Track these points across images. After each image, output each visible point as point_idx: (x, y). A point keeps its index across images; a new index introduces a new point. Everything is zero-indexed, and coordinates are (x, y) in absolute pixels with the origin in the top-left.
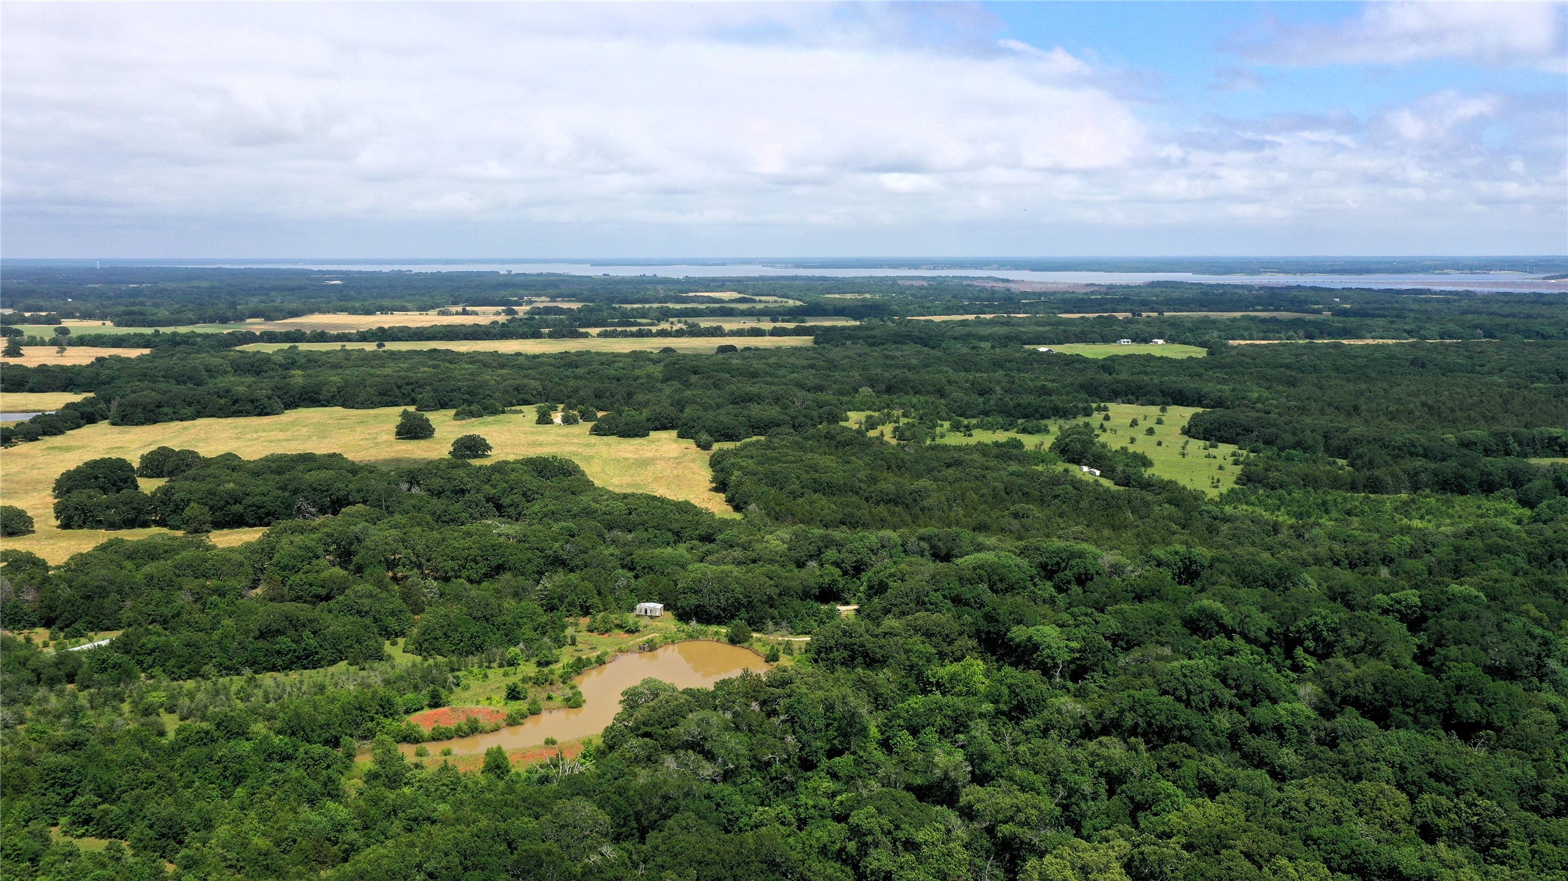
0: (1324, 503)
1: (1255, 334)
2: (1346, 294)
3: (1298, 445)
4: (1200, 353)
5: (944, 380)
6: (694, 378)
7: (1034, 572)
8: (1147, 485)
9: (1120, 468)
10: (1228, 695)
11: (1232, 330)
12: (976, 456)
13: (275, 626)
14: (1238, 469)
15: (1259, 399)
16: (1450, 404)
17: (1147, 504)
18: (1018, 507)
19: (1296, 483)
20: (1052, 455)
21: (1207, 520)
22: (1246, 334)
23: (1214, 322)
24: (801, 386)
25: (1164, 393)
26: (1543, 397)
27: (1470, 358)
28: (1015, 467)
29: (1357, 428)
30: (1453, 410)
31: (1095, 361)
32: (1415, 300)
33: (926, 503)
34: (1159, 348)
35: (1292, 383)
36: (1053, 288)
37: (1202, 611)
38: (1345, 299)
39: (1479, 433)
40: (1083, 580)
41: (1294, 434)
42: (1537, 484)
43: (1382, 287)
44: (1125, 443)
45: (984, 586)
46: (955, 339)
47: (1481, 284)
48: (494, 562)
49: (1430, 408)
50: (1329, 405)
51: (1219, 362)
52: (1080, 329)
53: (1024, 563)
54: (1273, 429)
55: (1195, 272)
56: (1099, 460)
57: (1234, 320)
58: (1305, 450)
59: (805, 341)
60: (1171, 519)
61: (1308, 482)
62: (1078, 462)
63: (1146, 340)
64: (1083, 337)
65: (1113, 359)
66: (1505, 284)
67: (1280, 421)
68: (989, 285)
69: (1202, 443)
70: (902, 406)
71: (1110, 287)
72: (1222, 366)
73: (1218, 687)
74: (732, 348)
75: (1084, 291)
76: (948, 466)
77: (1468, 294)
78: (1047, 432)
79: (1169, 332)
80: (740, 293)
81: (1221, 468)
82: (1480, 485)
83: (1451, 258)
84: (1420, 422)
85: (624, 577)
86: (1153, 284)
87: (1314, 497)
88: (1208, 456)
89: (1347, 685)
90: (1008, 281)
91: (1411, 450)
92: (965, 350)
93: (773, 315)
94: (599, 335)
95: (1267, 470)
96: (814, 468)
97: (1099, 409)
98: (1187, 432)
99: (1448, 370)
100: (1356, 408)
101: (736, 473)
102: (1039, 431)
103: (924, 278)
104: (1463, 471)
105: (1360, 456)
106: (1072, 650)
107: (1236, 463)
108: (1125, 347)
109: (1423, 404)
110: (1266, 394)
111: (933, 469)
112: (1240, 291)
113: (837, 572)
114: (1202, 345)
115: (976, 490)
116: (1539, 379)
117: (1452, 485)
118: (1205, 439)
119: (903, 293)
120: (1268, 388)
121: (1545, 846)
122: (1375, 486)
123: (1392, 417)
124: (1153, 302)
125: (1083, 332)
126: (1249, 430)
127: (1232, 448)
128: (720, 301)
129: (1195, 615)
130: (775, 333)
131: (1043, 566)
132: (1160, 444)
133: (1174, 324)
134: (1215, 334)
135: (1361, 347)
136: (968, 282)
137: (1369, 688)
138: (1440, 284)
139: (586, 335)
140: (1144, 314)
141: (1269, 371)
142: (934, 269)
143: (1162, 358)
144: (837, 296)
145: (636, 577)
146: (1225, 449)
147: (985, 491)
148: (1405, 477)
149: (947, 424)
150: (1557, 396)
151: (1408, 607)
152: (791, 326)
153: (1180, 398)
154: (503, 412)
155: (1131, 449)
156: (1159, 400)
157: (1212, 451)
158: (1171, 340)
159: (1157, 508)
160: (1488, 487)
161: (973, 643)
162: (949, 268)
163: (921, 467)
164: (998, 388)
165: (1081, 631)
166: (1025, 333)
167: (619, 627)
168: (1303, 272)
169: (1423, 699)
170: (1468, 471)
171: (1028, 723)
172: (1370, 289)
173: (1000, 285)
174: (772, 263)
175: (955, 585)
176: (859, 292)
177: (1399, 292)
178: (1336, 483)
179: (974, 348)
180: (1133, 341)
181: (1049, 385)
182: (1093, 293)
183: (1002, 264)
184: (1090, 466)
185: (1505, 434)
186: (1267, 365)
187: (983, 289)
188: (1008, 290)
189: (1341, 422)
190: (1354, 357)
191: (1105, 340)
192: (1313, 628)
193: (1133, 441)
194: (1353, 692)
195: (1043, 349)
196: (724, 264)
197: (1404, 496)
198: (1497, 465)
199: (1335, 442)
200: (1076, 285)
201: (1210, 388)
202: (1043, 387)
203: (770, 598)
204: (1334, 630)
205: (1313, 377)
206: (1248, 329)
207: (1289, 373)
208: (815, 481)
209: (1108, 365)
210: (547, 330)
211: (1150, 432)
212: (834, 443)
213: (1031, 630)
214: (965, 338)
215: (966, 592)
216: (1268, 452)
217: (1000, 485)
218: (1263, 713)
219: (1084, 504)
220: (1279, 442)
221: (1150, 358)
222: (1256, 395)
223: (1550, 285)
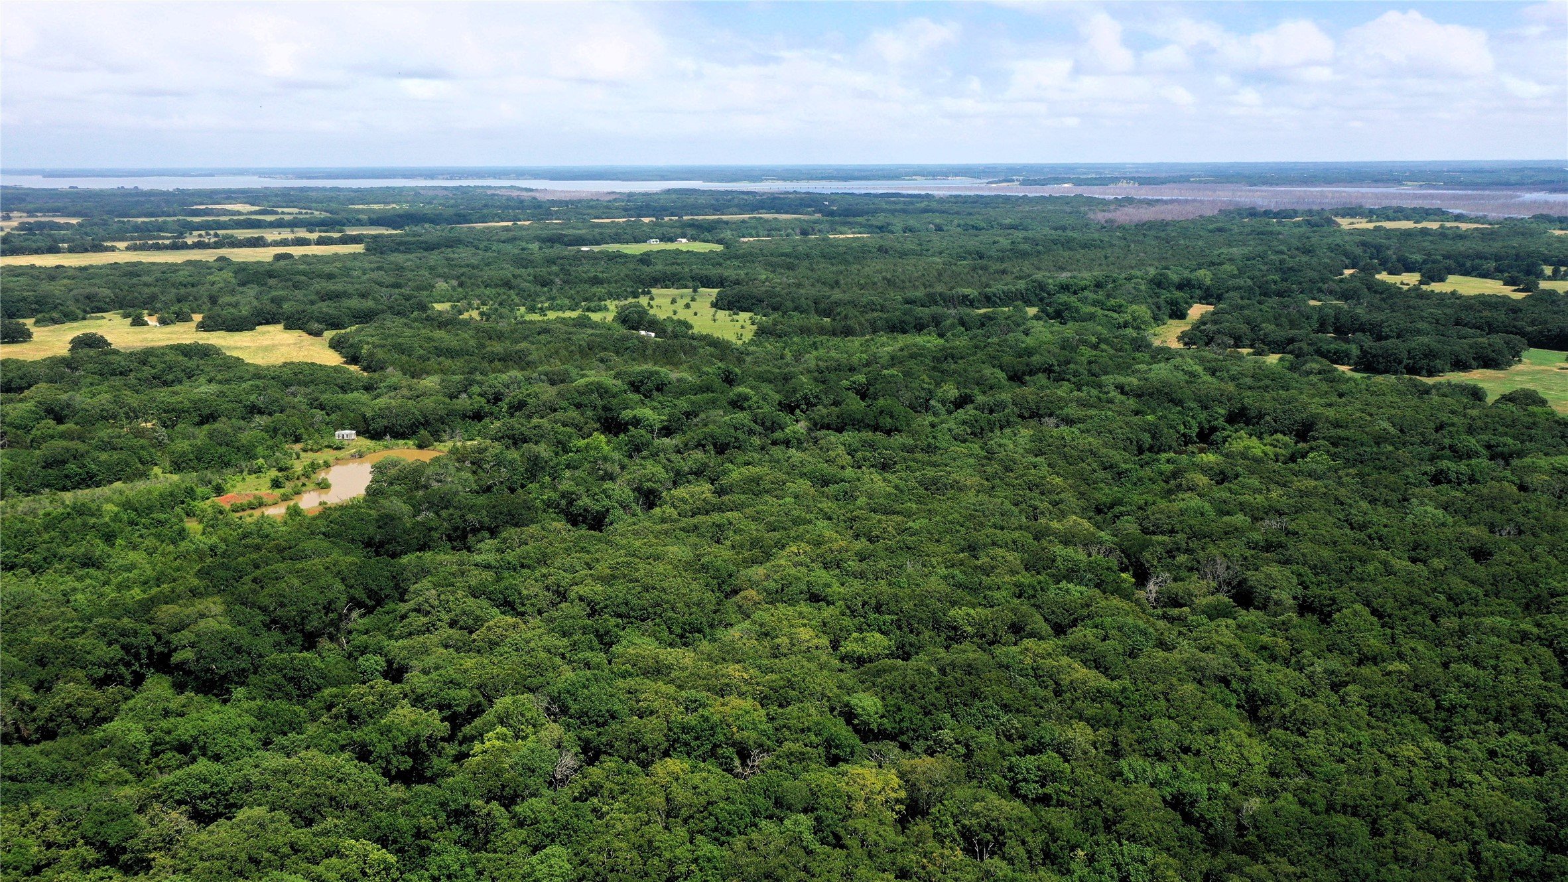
0: (815, 343)
1: (761, 233)
2: (833, 197)
3: (796, 309)
4: (719, 248)
5: (510, 275)
6: (272, 282)
7: (626, 387)
8: (693, 338)
9: (670, 329)
10: (758, 428)
11: (742, 228)
12: (559, 325)
13: (60, 458)
14: (755, 327)
15: (767, 280)
16: (902, 277)
17: (695, 348)
18: (602, 354)
19: (795, 333)
20: (616, 324)
21: (736, 354)
22: (754, 232)
23: (727, 223)
24: (381, 284)
25: (693, 278)
26: (966, 271)
27: (920, 245)
28: (590, 331)
29: (837, 295)
30: (903, 282)
31: (634, 256)
32: (887, 203)
33: (530, 358)
34: (683, 244)
35: (791, 267)
36: (576, 197)
37: (739, 395)
38: (832, 202)
39: (919, 293)
40: (660, 388)
41: (793, 301)
42: (949, 322)
43: (863, 192)
44: (670, 314)
45: (596, 395)
46: (504, 242)
47: (939, 189)
48: (206, 412)
49: (889, 281)
50: (818, 281)
51: (732, 254)
52: (614, 231)
53: (619, 382)
54: (778, 299)
55: (705, 180)
56: (653, 325)
57: (743, 221)
58: (801, 312)
59: (359, 248)
60: (712, 355)
61: (804, 331)
62: (637, 329)
63: (671, 240)
64: (617, 239)
65: (647, 254)
66: (958, 188)
67: (783, 292)
68: (515, 194)
69: (727, 312)
70: (479, 297)
71: (630, 195)
72: (736, 257)
73: (753, 425)
74: (288, 256)
75: (607, 199)
76: (539, 334)
77: (928, 197)
78: (607, 309)
79: (690, 232)
80: (253, 205)
81: (742, 327)
82: (915, 327)
83: (919, 166)
84: (880, 290)
85: (319, 415)
86: (668, 191)
87: (809, 340)
88: (732, 320)
89: (823, 417)
90: (531, 190)
91: (871, 306)
92: (516, 251)
93: (311, 225)
94: (128, 249)
95: (775, 325)
96: (430, 339)
97: (644, 293)
98: (715, 305)
99: (904, 254)
100: (837, 283)
101: (365, 346)
102: (600, 309)
103: (445, 188)
104: (905, 318)
105: (839, 314)
106: (662, 421)
107: (753, 324)
108: (654, 245)
109: (884, 278)
110: (772, 276)
111: (528, 336)
112: (746, 197)
113: (483, 400)
114: (719, 242)
115: (566, 348)
116: (965, 259)
117: (897, 328)
118: (729, 309)
119: (431, 203)
120: (773, 272)
121: (911, 464)
122: (848, 332)
123: (862, 287)
124: (672, 207)
125: (616, 234)
126: (761, 301)
127: (747, 315)
128: (239, 213)
129: (735, 398)
130: (320, 242)
131: (632, 384)
132: (696, 314)
133: (692, 225)
134: (729, 233)
135: (843, 239)
136: (492, 192)
137: (834, 418)
138: (910, 188)
139: (113, 249)
140: (666, 219)
141: (773, 259)
142: (451, 178)
143: (688, 252)
144: (361, 207)
145: (328, 414)
146: (744, 316)
147: (573, 348)
148: (867, 325)
149: (523, 309)
150: (974, 269)
151: (860, 385)
152: (336, 235)
153: (708, 283)
154: (84, 319)
155: (675, 318)
156: (690, 284)
157: (735, 317)
158: (693, 239)
159: (701, 350)
160: (920, 328)
161: (597, 425)
162: (466, 178)
163: (517, 335)
164: (557, 280)
165: (666, 411)
166: (565, 235)
167: (328, 447)
168: (798, 180)
169: (862, 421)
170: (907, 318)
171: (645, 453)
172: (853, 194)
173: (524, 193)
174: (269, 173)
175: (576, 395)
176: (384, 203)
177: (876, 196)
178: (822, 331)
179: (523, 249)
180: (661, 240)
181: (600, 275)
182: (615, 200)
183: (520, 174)
184: (646, 330)
185: (935, 294)
186: (772, 254)
187: (509, 199)
188: (535, 198)
189: (826, 291)
190: (837, 246)
191: (637, 240)
192: (805, 397)
193: (675, 313)
194: (826, 421)
195: (584, 249)
196: (211, 175)
197: (868, 337)
198: (924, 312)
199: (822, 306)
200: (598, 193)
201: (729, 273)
202: (596, 277)
203: (442, 417)
204: (816, 397)
205: (806, 263)
206: (755, 228)
207: (788, 260)
208: (436, 348)
209: (645, 259)
210: (66, 245)
211: (687, 306)
212: (436, 324)
213: (635, 412)
214: (513, 240)
215: (584, 400)
216: (775, 315)
217: (584, 344)
218: (778, 435)
219: (649, 352)
220: (783, 308)
221: (678, 252)
222: (764, 277)
223: (990, 189)
